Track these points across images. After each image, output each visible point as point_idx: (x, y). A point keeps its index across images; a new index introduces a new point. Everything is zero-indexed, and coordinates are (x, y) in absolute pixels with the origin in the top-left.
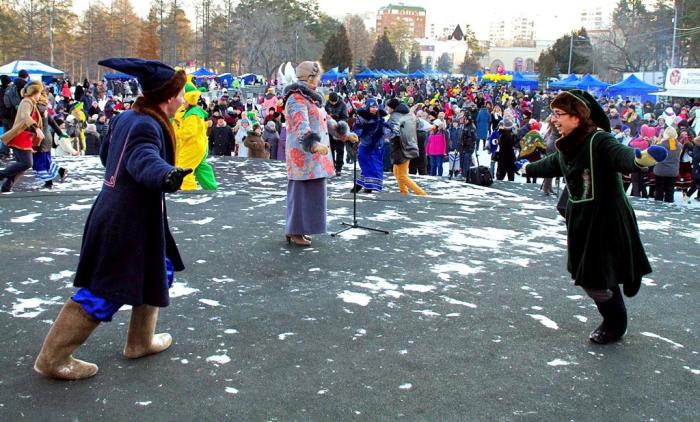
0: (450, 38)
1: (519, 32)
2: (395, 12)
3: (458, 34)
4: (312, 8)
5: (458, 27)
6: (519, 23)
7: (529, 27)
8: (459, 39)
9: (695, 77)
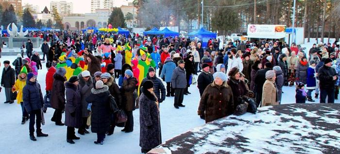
0: (42, 12)
1: (63, 10)
2: (6, 1)
5: (46, 7)
6: (63, 6)
8: (47, 13)
9: (265, 29)
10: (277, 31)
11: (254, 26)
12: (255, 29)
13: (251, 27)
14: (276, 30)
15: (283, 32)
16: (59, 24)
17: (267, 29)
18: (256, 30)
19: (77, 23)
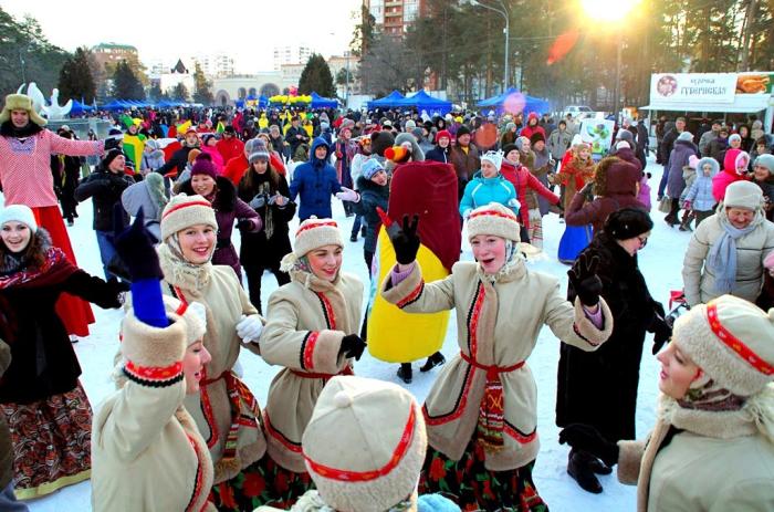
0: (173, 71)
1: (221, 68)
2: (108, 51)
3: (180, 68)
4: (34, 30)
5: (180, 61)
6: (221, 61)
7: (229, 64)
8: (181, 72)
9: (705, 85)
10: (744, 92)
11: (671, 79)
12: (674, 87)
13: (662, 81)
14: (741, 89)
15: (761, 92)
16: (203, 93)
17: (713, 86)
18: (678, 90)
19: (243, 91)
